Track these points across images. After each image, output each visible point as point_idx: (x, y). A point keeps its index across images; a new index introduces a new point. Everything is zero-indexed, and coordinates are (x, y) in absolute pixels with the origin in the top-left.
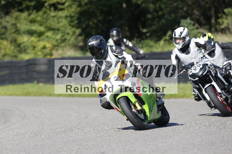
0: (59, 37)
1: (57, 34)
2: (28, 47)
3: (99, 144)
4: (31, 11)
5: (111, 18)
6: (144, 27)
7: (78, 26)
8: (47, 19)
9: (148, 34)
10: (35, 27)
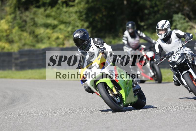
0: (70, 29)
1: (69, 27)
2: (44, 38)
3: (104, 121)
4: (46, 7)
5: (114, 13)
6: (142, 21)
7: (86, 20)
8: (60, 14)
9: (145, 27)
10: (50, 21)
